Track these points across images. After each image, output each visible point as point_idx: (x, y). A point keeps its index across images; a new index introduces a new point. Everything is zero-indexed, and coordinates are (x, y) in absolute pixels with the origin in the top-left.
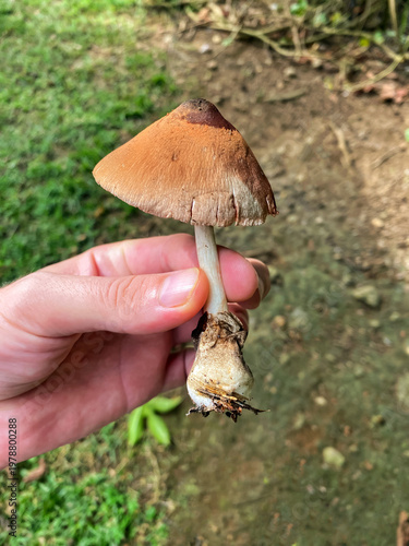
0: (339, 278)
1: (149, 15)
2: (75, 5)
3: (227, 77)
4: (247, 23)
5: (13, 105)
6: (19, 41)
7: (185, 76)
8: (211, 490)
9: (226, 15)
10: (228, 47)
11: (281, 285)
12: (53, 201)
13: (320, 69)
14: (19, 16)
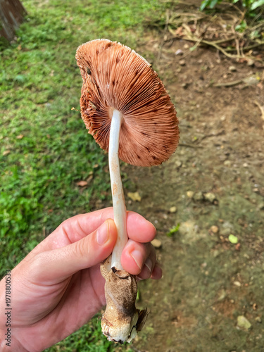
0: (256, 204)
1: (145, 31)
2: (102, 24)
3: (191, 70)
4: (206, 37)
5: (62, 84)
6: (68, 46)
7: (165, 69)
8: (162, 332)
9: (193, 32)
10: (193, 51)
11: (217, 205)
12: (81, 143)
13: (253, 66)
14: (69, 31)
